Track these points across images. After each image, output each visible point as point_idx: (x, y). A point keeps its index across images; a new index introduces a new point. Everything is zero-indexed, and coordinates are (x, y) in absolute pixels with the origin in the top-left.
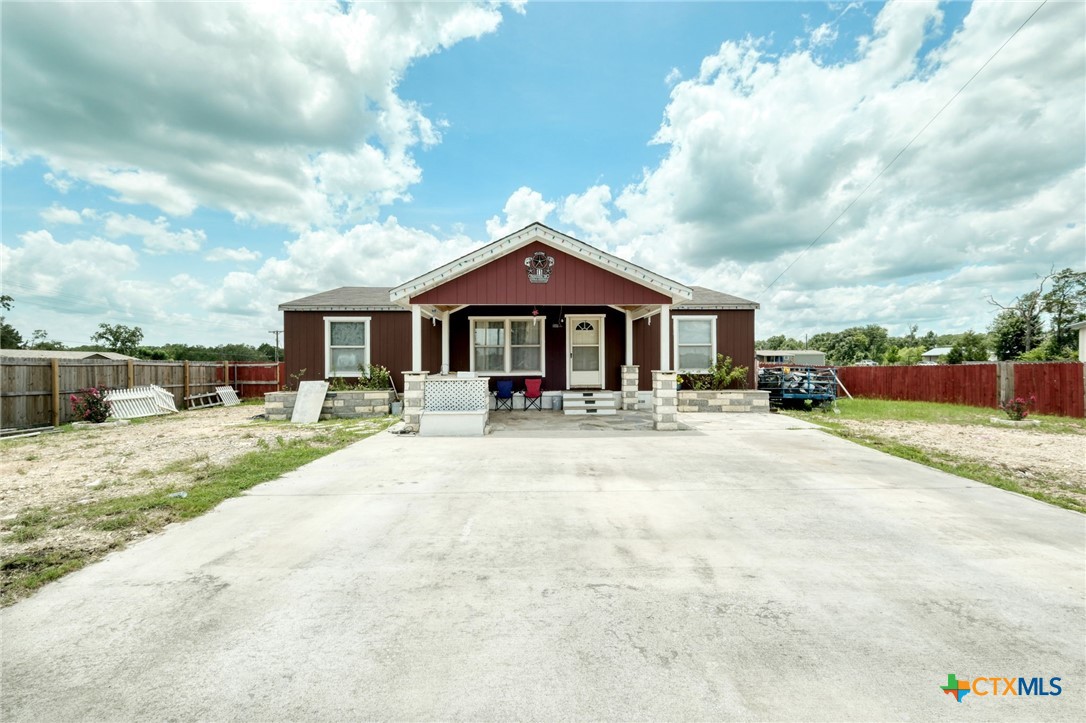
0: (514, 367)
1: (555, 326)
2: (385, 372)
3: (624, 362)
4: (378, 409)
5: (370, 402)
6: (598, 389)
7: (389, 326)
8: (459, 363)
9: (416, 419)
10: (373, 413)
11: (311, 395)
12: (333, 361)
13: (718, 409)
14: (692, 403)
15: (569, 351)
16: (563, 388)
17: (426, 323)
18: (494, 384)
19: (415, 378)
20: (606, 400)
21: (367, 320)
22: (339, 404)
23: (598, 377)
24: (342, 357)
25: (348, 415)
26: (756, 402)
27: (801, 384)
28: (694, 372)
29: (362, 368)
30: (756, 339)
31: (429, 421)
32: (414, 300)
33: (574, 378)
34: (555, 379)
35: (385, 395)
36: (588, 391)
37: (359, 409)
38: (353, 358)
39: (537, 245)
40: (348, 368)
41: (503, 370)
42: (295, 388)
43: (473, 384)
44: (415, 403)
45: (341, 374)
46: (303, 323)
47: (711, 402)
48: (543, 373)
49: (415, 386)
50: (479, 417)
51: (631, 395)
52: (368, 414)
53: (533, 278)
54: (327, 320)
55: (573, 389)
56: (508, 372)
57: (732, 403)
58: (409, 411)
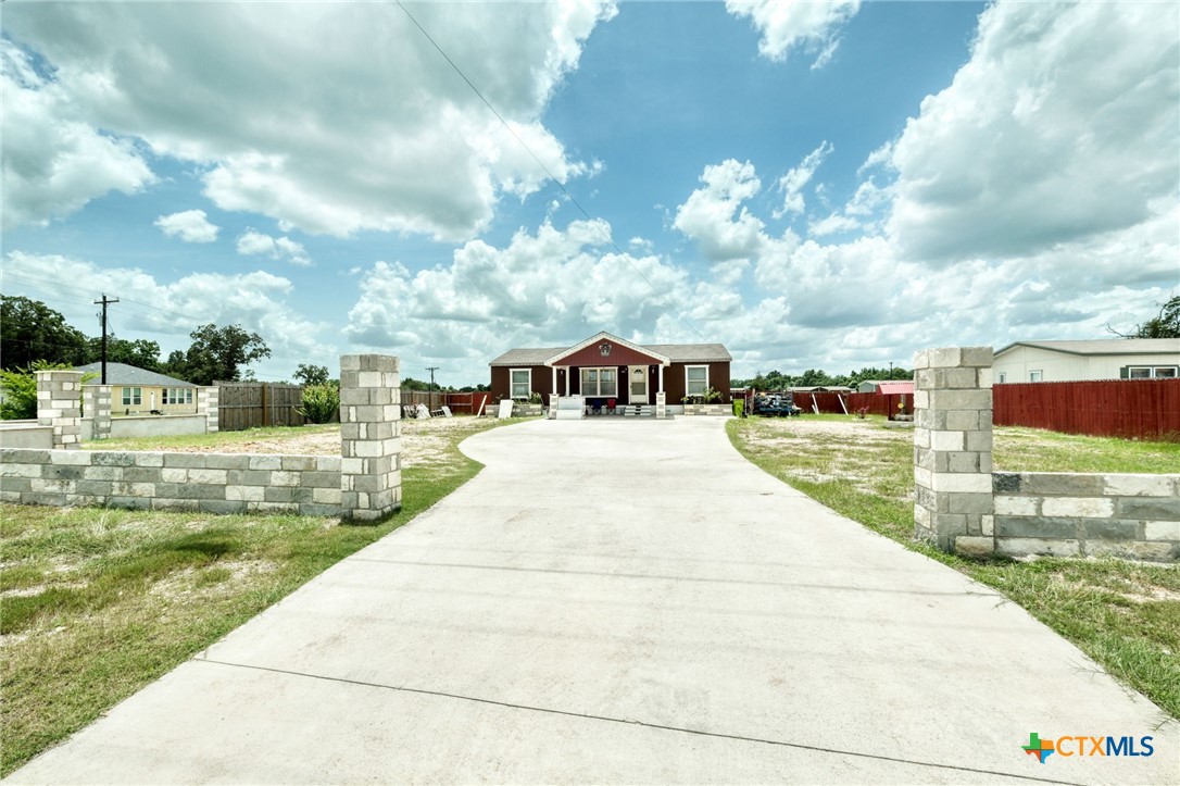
0: (602, 393)
1: (623, 371)
2: (539, 396)
3: (658, 390)
4: (538, 411)
5: (532, 410)
6: (645, 404)
7: (541, 375)
8: (575, 390)
9: (555, 414)
10: (534, 414)
11: (506, 407)
12: (514, 390)
13: (705, 414)
14: (691, 411)
15: (630, 384)
16: (627, 403)
17: (558, 371)
18: (588, 401)
19: (554, 397)
20: (646, 409)
21: (530, 370)
22: (518, 410)
23: (645, 398)
24: (517, 389)
25: (523, 414)
26: (725, 410)
27: (771, 403)
28: (695, 395)
29: (528, 394)
30: (731, 378)
31: (560, 413)
32: (553, 364)
33: (633, 398)
34: (623, 399)
35: (539, 406)
36: (638, 405)
37: (527, 413)
38: (523, 389)
39: (604, 340)
40: (521, 394)
41: (596, 394)
42: (498, 403)
43: (579, 400)
44: (554, 407)
45: (518, 397)
46: (500, 373)
47: (701, 410)
48: (617, 396)
49: (554, 400)
50: (580, 413)
52: (531, 415)
53: (603, 354)
54: (511, 370)
55: (632, 404)
56: (599, 396)
57: (712, 410)
58: (552, 410)
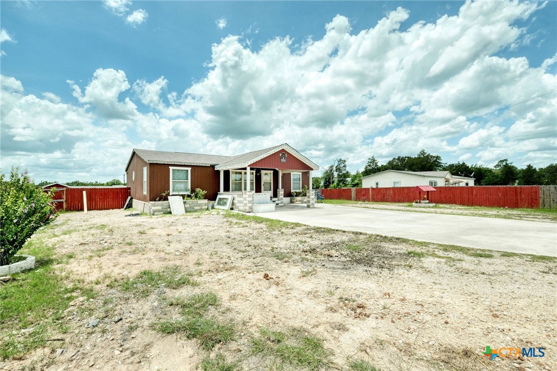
1: (258, 174)
3: (279, 188)
4: (203, 207)
5: (200, 205)
10: (201, 209)
11: (176, 202)
12: (173, 187)
15: (262, 183)
21: (189, 169)
23: (271, 193)
24: (177, 185)
25: (191, 211)
28: (297, 191)
29: (187, 190)
37: (196, 208)
38: (183, 186)
39: (283, 150)
40: (180, 190)
43: (268, 196)
44: (250, 202)
45: (177, 193)
46: (159, 169)
49: (250, 196)
51: (282, 199)
52: (199, 210)
54: (171, 168)
